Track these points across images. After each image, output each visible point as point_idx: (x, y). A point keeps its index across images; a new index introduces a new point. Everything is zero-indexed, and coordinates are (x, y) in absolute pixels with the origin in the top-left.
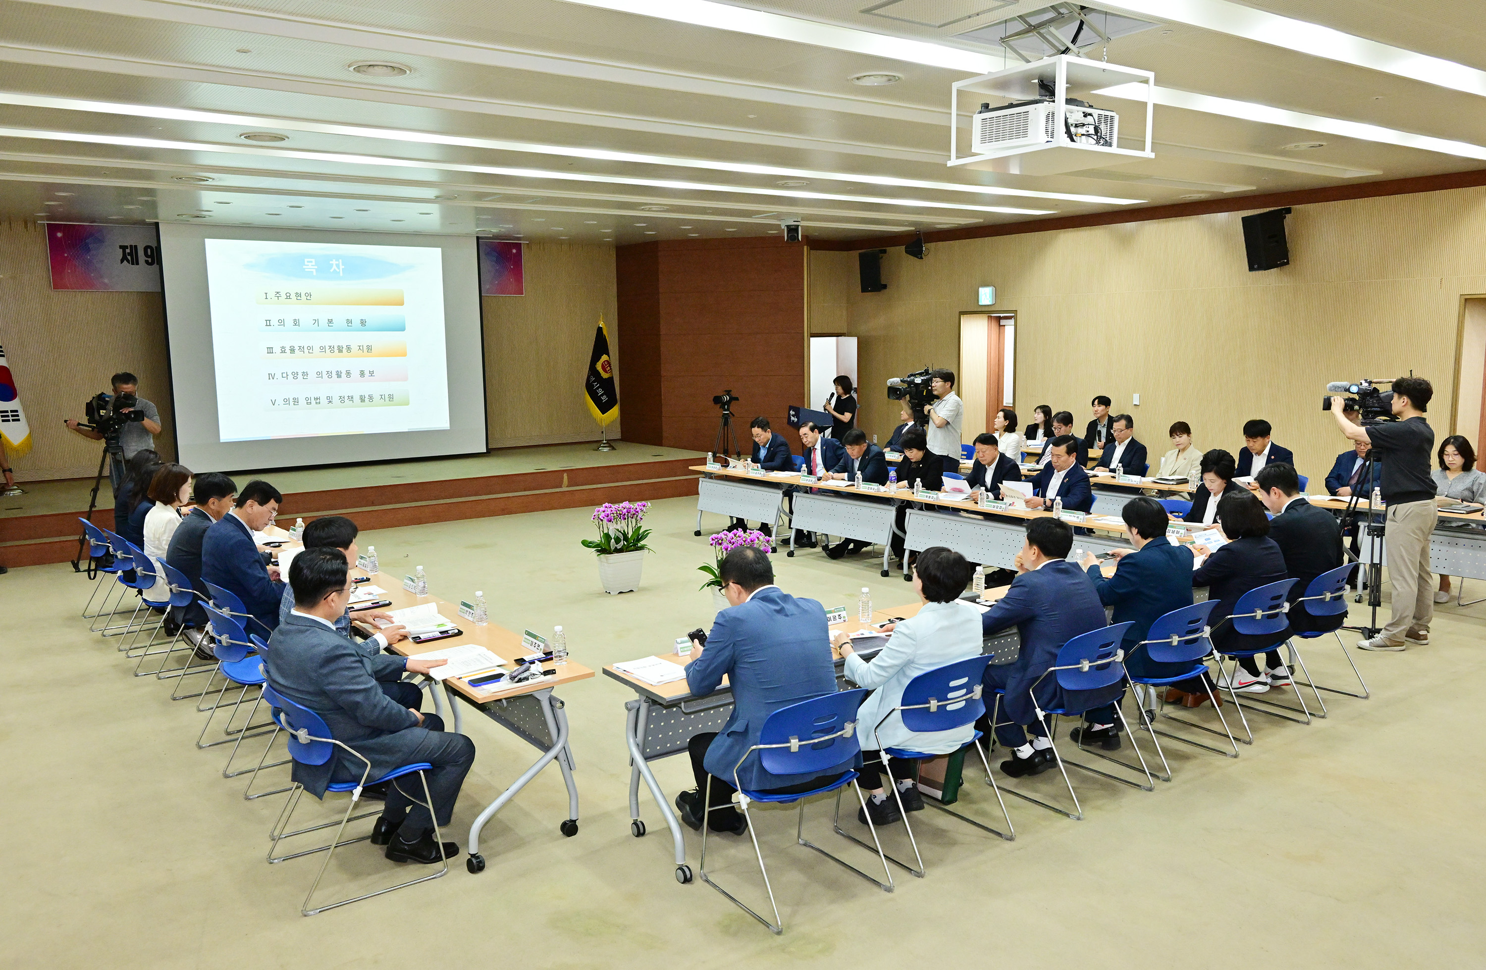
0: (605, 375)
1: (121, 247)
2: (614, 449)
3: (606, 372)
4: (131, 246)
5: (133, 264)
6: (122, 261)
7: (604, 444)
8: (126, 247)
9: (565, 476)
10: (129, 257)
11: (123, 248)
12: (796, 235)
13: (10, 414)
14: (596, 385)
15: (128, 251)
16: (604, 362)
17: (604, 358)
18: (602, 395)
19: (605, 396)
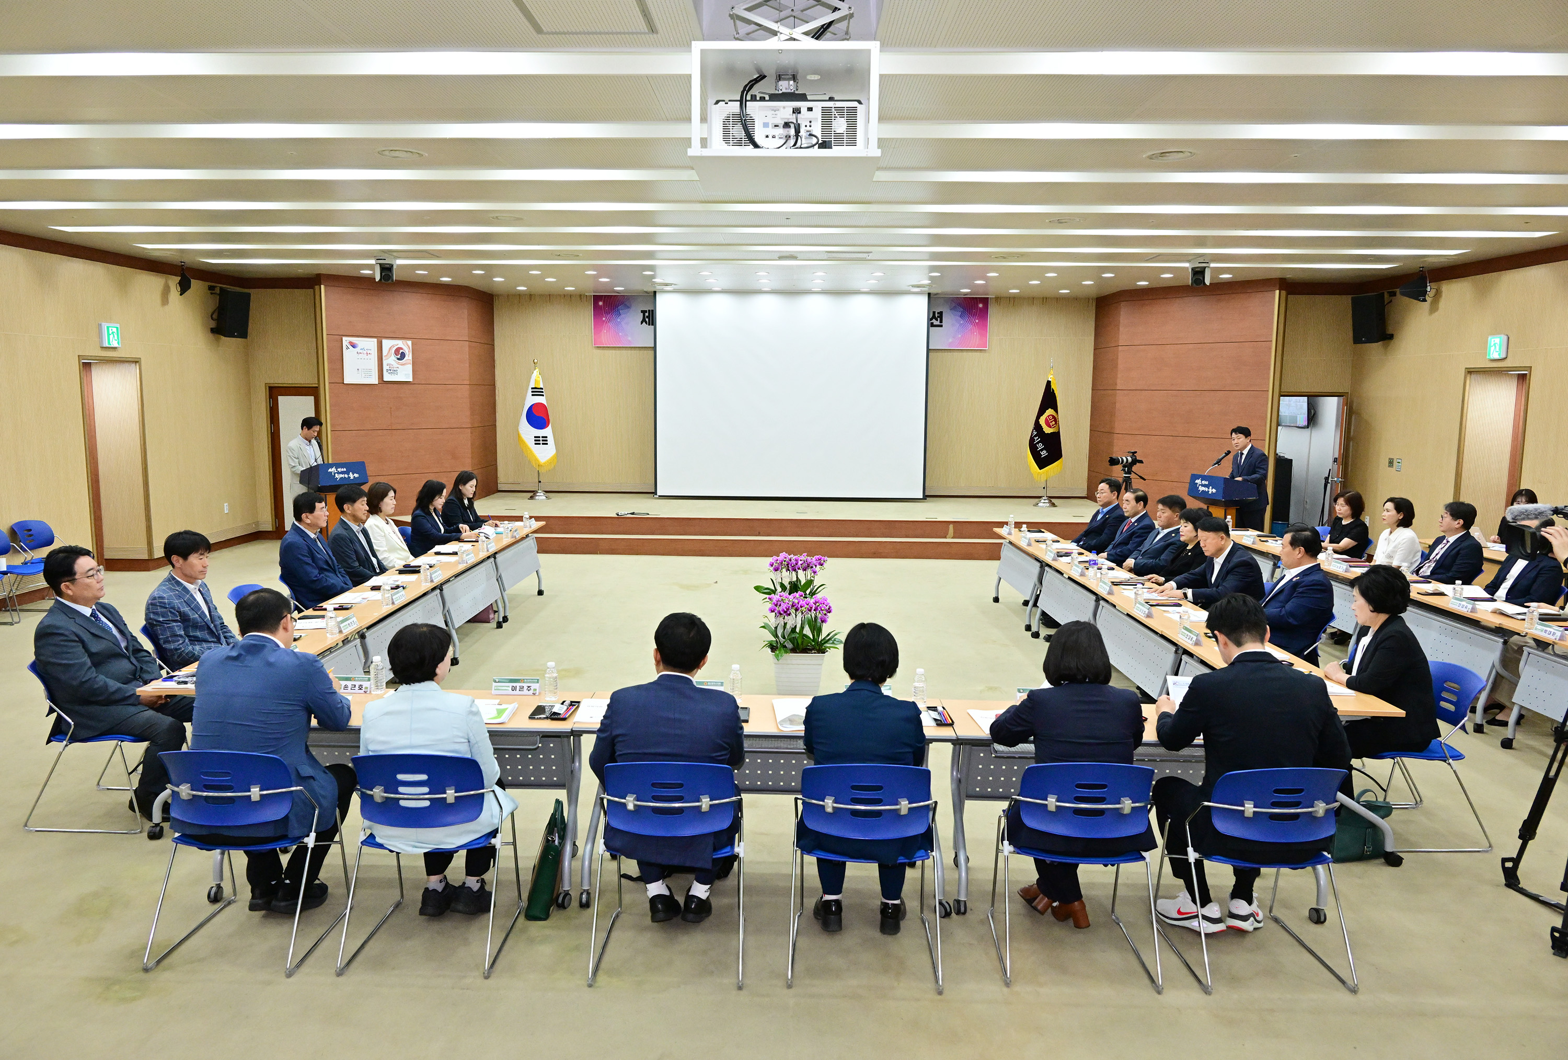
0: (1047, 430)
1: (642, 311)
2: (1054, 505)
3: (1049, 426)
4: (649, 311)
5: (649, 325)
6: (642, 323)
7: (1045, 500)
8: (646, 311)
9: (951, 527)
10: (647, 320)
11: (644, 312)
12: (1202, 278)
13: (541, 439)
14: (1037, 439)
15: (647, 314)
16: (1048, 416)
17: (1050, 412)
18: (1042, 450)
19: (1045, 452)
